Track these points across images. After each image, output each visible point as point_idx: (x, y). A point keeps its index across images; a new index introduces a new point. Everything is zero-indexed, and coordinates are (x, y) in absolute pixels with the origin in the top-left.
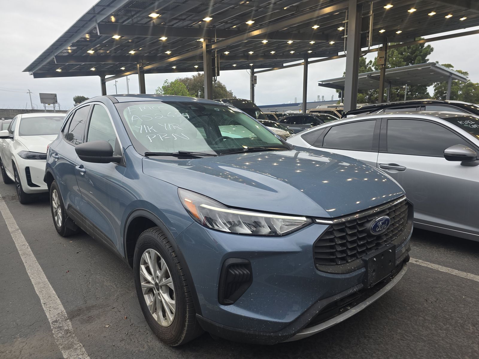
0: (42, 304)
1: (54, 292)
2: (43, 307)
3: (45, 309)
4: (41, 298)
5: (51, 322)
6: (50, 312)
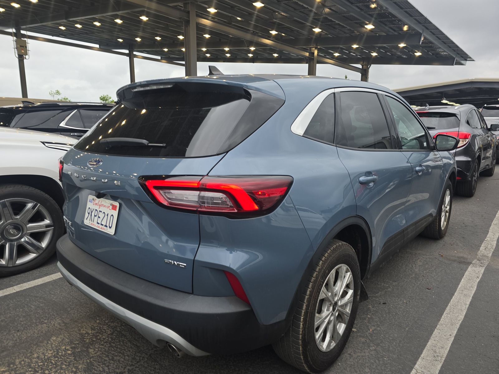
0: (480, 278)
1: (463, 280)
2: (481, 276)
3: (481, 275)
4: (477, 283)
5: (484, 268)
6: (479, 271)
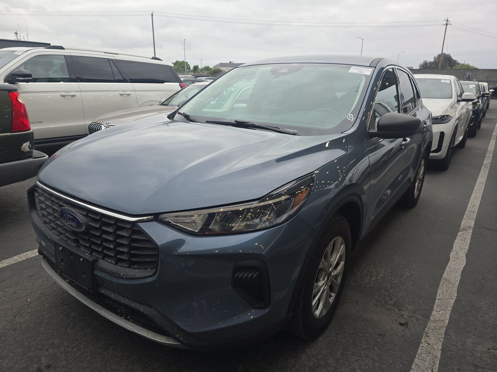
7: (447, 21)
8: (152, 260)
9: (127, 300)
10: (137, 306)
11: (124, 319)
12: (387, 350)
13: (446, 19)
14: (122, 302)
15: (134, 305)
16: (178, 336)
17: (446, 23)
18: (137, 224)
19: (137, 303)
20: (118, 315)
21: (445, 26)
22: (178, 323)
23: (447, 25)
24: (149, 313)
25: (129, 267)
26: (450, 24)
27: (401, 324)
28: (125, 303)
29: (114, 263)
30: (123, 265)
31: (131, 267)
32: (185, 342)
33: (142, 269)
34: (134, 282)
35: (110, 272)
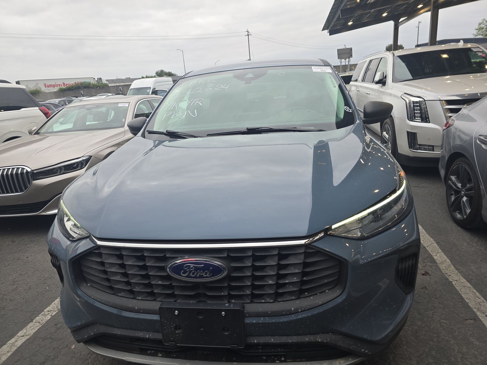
7: (248, 32)
8: (331, 280)
9: (295, 337)
10: (312, 338)
11: (280, 362)
12: (440, 297)
13: (247, 31)
14: (290, 341)
15: (307, 339)
16: (363, 350)
17: (247, 33)
18: (312, 245)
19: (309, 335)
20: (269, 362)
21: (247, 36)
22: (365, 336)
23: (248, 35)
24: (329, 339)
25: (299, 298)
26: (251, 35)
27: (423, 274)
28: (296, 341)
29: (272, 301)
30: (287, 299)
31: (301, 296)
32: (370, 353)
33: (316, 294)
34: (315, 312)
35: (272, 312)
